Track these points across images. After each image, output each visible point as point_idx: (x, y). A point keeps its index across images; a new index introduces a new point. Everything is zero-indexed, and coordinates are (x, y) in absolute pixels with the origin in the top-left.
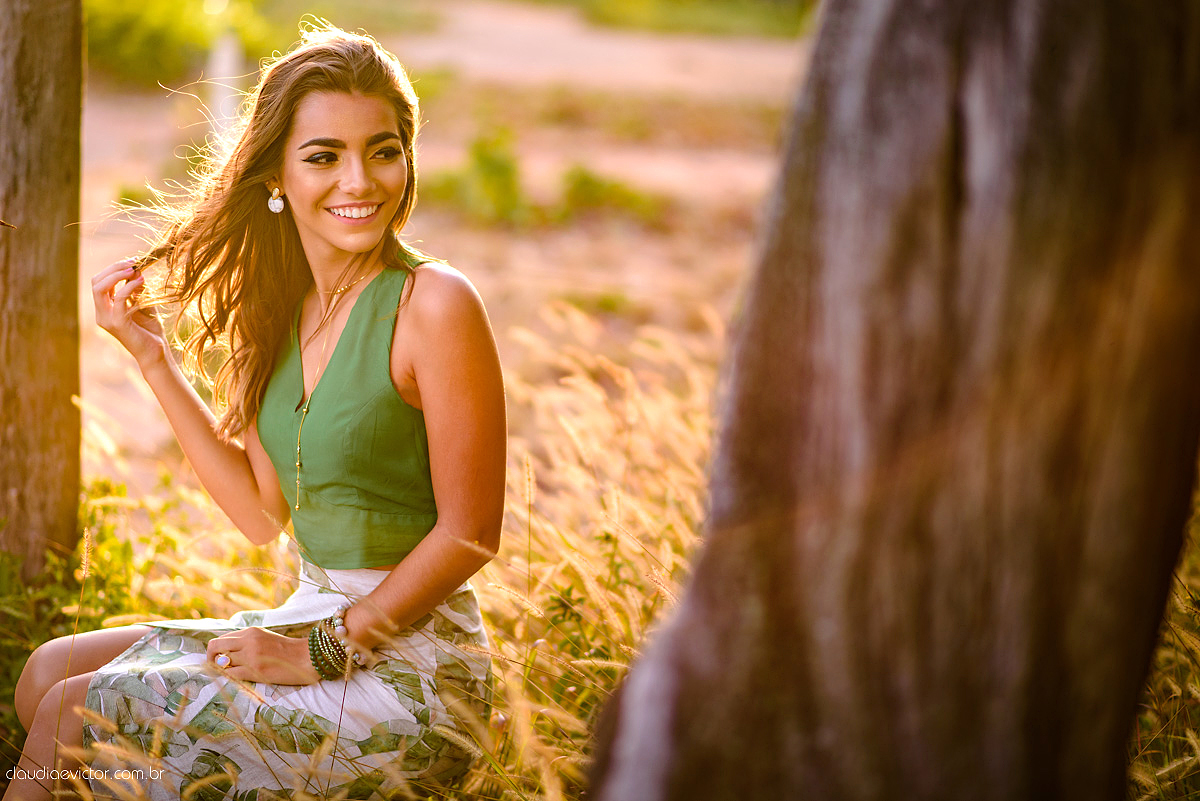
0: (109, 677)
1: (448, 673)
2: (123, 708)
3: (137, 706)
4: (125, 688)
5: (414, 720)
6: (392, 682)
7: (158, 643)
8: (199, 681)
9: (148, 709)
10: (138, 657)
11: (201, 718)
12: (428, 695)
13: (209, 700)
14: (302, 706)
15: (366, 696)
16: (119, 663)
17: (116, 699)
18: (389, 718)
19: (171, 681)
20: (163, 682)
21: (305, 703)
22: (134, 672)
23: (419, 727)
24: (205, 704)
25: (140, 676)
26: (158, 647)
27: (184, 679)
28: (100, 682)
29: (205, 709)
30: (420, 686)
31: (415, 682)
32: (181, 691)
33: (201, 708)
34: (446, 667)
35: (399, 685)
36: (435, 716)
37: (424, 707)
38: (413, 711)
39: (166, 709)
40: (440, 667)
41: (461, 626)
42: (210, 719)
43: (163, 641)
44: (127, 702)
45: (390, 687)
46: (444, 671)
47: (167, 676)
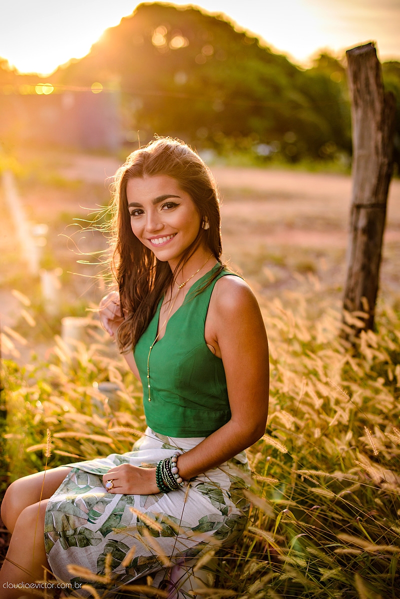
0: (56, 503)
1: (236, 487)
2: (66, 522)
3: (72, 519)
4: (66, 510)
5: (221, 513)
6: (207, 494)
7: (76, 479)
8: (104, 502)
9: (79, 521)
10: (68, 490)
11: (107, 523)
12: (226, 500)
13: (111, 513)
14: (162, 511)
15: (195, 503)
16: (59, 494)
17: (61, 516)
18: (208, 514)
19: (89, 503)
20: (85, 504)
21: (163, 509)
22: (69, 499)
23: (223, 517)
24: (109, 515)
25: (73, 502)
26: (76, 482)
27: (96, 502)
28: (52, 507)
29: (109, 518)
30: (222, 495)
31: (220, 493)
32: (95, 509)
33: (107, 518)
34: (235, 483)
35: (211, 495)
36: (231, 510)
37: (225, 506)
38: (219, 509)
39: (88, 520)
40: (232, 484)
41: (240, 461)
42: (113, 523)
43: (78, 477)
44: (68, 518)
45: (207, 497)
46: (234, 486)
47: (87, 500)
